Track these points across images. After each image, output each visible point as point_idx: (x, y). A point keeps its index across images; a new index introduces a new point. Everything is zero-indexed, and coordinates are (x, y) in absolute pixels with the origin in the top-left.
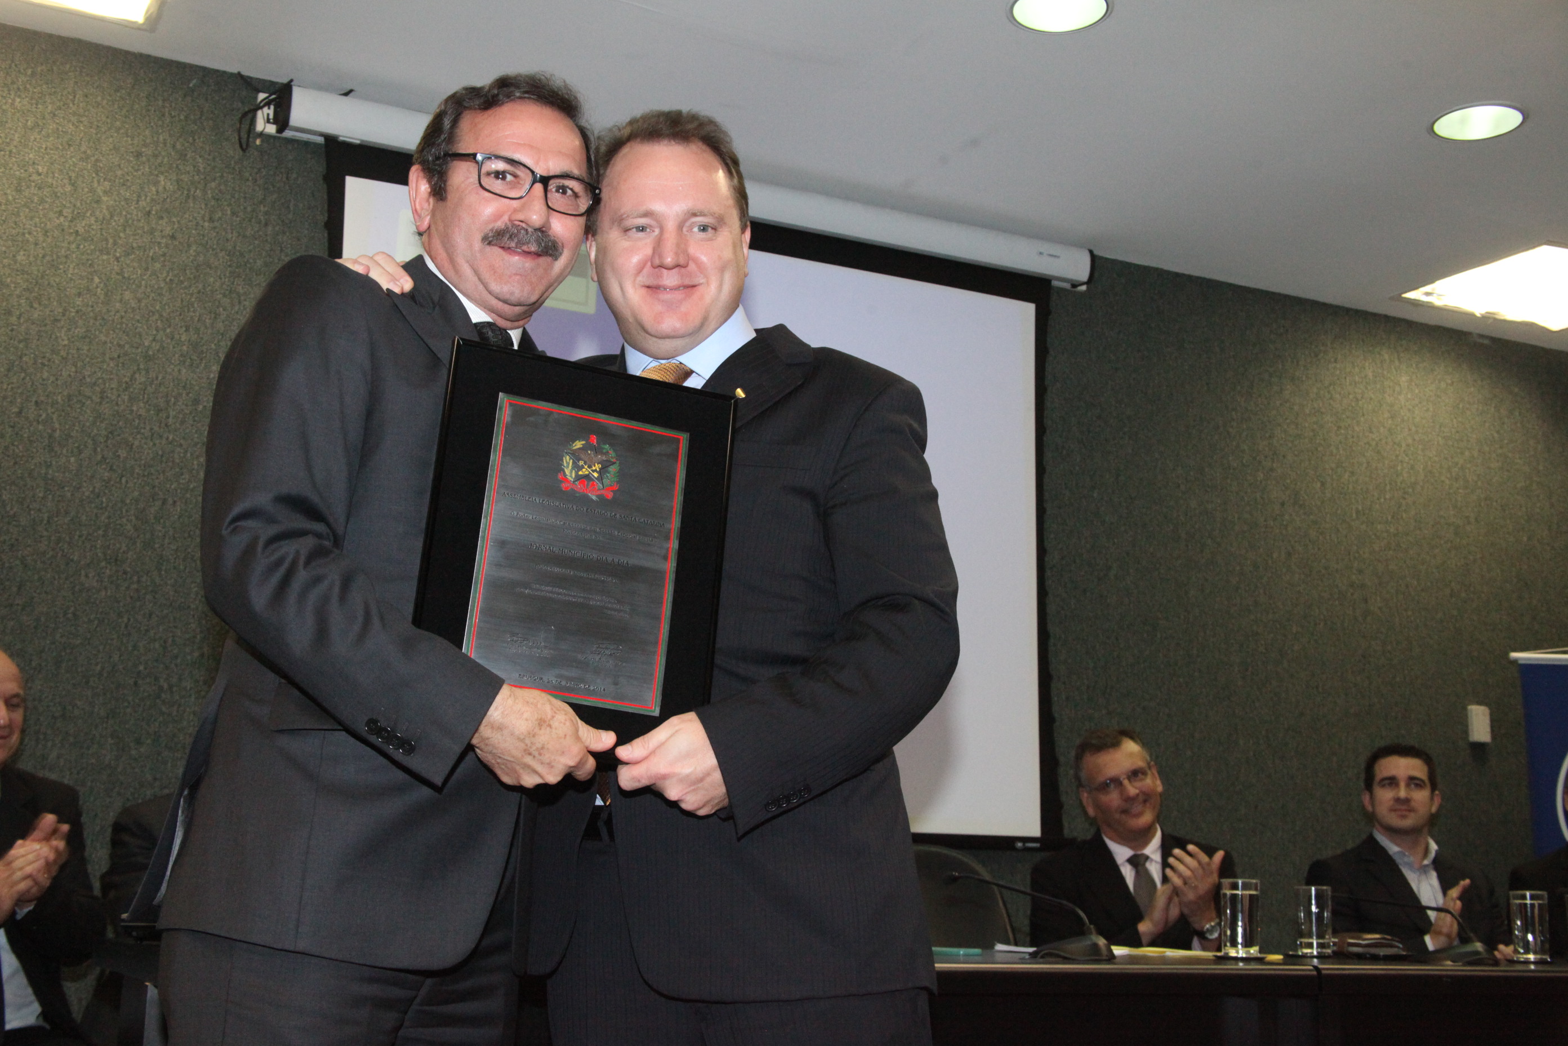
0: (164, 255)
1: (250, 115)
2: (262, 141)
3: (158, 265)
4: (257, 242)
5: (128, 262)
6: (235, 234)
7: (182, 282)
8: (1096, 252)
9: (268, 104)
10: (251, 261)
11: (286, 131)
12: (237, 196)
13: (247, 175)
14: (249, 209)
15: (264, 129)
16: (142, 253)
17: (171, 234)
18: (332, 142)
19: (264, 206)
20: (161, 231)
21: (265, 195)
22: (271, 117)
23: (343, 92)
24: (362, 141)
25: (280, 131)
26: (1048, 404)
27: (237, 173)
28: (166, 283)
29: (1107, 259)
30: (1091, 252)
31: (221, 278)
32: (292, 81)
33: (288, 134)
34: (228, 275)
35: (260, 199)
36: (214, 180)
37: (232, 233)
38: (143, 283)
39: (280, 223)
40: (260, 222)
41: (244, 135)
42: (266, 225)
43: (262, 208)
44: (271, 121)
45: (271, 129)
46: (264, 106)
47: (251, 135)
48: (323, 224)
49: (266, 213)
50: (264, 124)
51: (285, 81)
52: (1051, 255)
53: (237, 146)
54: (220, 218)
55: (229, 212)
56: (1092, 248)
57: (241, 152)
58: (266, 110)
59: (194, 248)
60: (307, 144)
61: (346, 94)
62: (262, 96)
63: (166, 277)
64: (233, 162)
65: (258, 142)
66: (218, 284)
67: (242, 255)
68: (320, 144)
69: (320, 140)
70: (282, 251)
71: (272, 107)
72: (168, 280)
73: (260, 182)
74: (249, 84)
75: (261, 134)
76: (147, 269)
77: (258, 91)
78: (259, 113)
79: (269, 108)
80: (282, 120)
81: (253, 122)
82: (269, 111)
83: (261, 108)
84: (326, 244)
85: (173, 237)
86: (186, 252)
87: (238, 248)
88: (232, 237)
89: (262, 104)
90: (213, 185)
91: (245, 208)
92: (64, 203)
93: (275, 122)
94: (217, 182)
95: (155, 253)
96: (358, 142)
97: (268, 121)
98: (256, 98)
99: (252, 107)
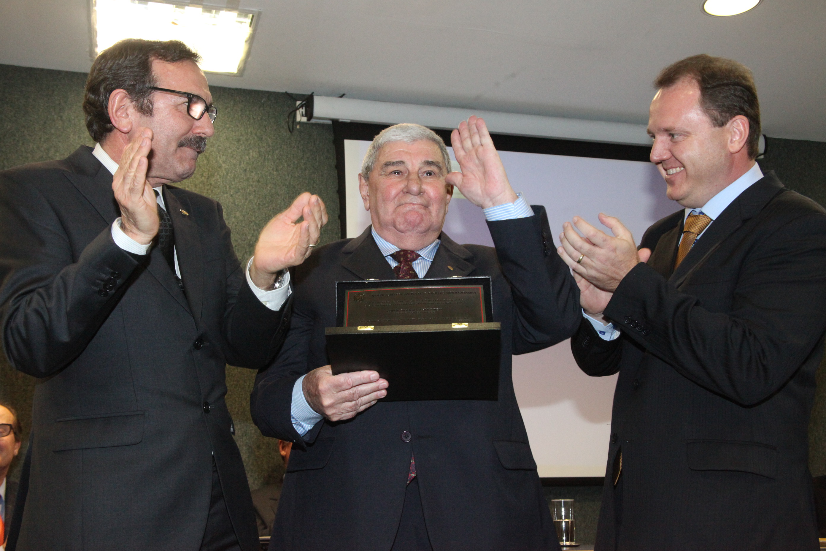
0: (255, 191)
1: (293, 113)
2: (300, 126)
3: (252, 197)
5: (237, 196)
6: (290, 176)
7: (265, 204)
8: (768, 137)
9: (301, 106)
10: (299, 189)
11: (312, 119)
12: (289, 157)
13: (294, 145)
14: (296, 162)
15: (301, 120)
16: (244, 191)
17: (257, 180)
18: (335, 123)
19: (304, 160)
20: (253, 179)
21: (303, 155)
22: (304, 113)
23: (340, 95)
24: (351, 120)
25: (309, 120)
27: (289, 144)
29: (775, 139)
30: (765, 136)
31: (284, 200)
32: (313, 93)
33: (313, 121)
34: (287, 198)
35: (301, 156)
36: (277, 149)
37: (288, 176)
38: (245, 207)
39: (312, 168)
40: (302, 169)
41: (290, 123)
42: (305, 170)
43: (302, 161)
44: (304, 115)
45: (304, 119)
46: (300, 108)
47: (294, 124)
48: (334, 166)
49: (305, 164)
50: (300, 117)
51: (310, 93)
53: (288, 130)
54: (282, 169)
55: (286, 165)
57: (290, 134)
58: (301, 110)
59: (269, 186)
60: (323, 126)
61: (342, 96)
62: (298, 103)
63: (257, 202)
64: (286, 139)
65: (298, 127)
66: (283, 203)
67: (294, 187)
68: (330, 124)
69: (330, 122)
70: (314, 182)
71: (304, 108)
72: (257, 204)
73: (301, 148)
74: (291, 97)
75: (300, 123)
76: (247, 199)
77: (296, 100)
78: (298, 112)
79: (302, 109)
80: (309, 114)
81: (295, 117)
82: (303, 110)
83: (298, 109)
84: (337, 177)
85: (259, 181)
86: (266, 188)
87: (291, 183)
88: (288, 178)
89: (299, 107)
90: (277, 152)
91: (294, 162)
92: (204, 169)
93: (306, 115)
94: (279, 150)
95: (250, 190)
96: (349, 121)
97: (303, 115)
98: (295, 104)
99: (294, 109)
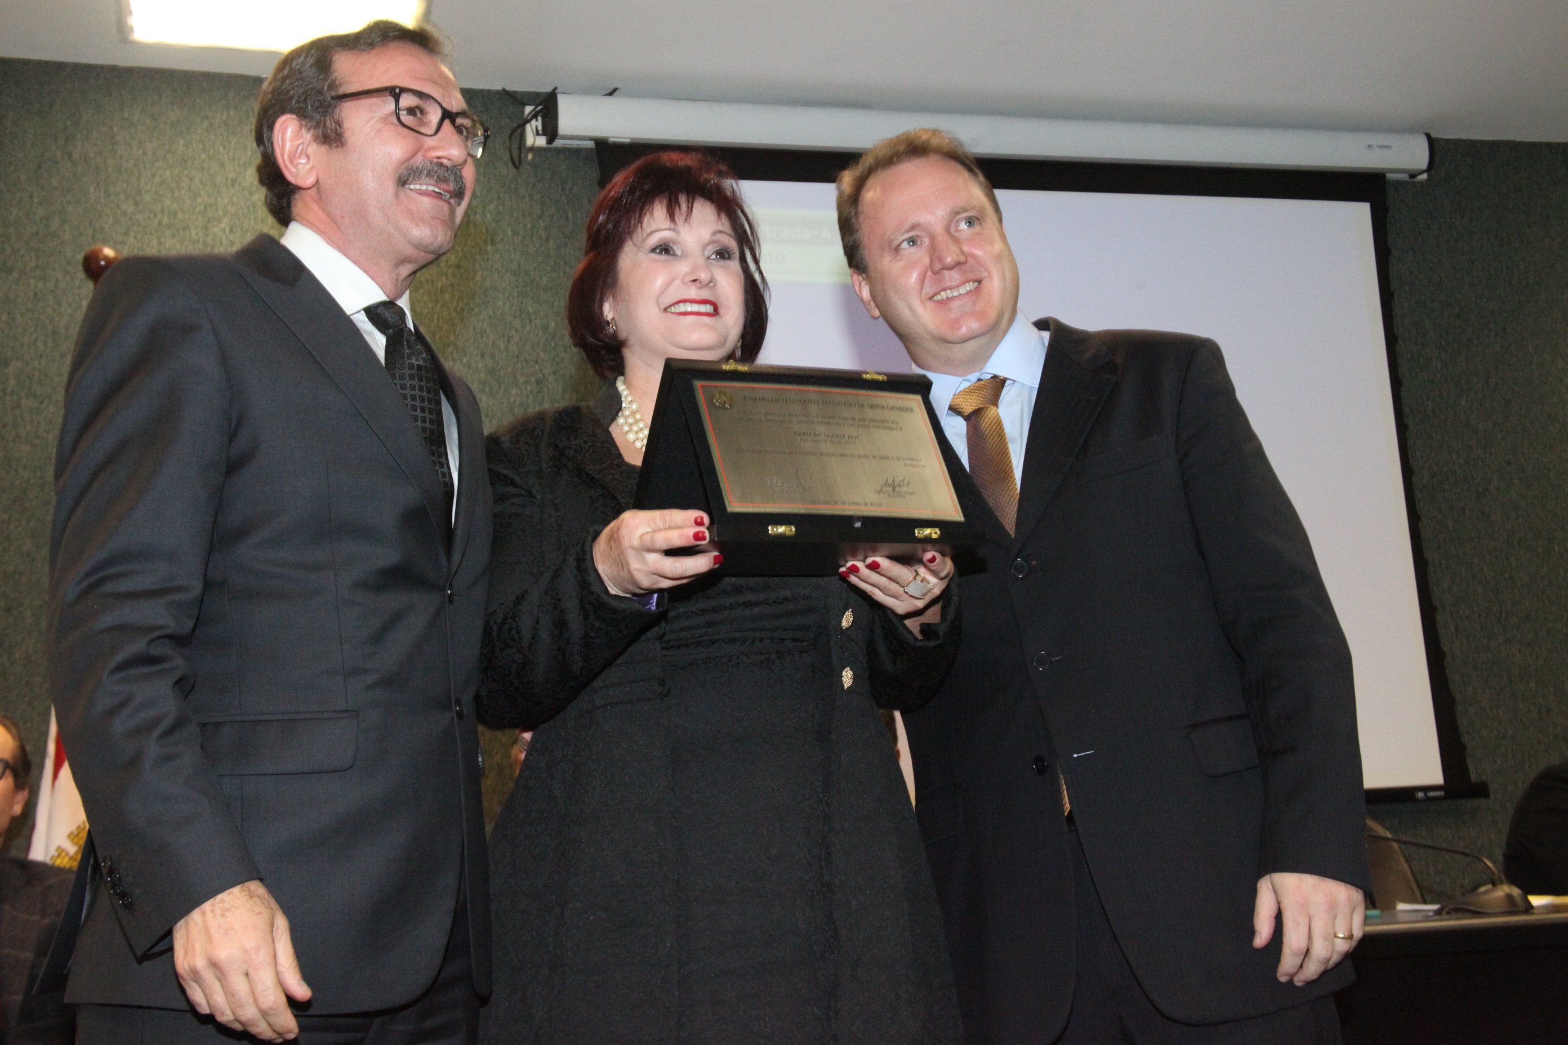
0: (452, 285)
1: (519, 131)
2: (534, 155)
3: (447, 296)
4: (540, 258)
5: (419, 297)
6: (518, 253)
7: (472, 310)
8: (1433, 135)
9: (535, 116)
10: (537, 278)
11: (556, 140)
12: (515, 215)
13: (523, 192)
14: (529, 226)
15: (534, 142)
16: (430, 286)
17: (456, 263)
18: (602, 145)
19: (543, 221)
21: (543, 210)
22: (540, 128)
23: (608, 92)
24: (632, 139)
25: (550, 141)
26: (1396, 310)
27: (513, 190)
28: (457, 313)
29: (1447, 141)
30: (1428, 136)
31: (509, 300)
32: (556, 88)
33: (558, 143)
34: (516, 295)
35: (538, 214)
36: (491, 202)
37: (515, 252)
38: (435, 316)
39: (561, 235)
40: (541, 238)
41: (515, 152)
42: (548, 239)
43: (541, 223)
44: (541, 132)
45: (542, 141)
46: (531, 119)
47: (522, 151)
49: (546, 228)
50: (534, 138)
51: (549, 90)
52: (1381, 147)
53: (510, 163)
54: (502, 240)
55: (510, 232)
56: (1427, 131)
57: (515, 170)
58: (534, 122)
59: (480, 273)
60: (577, 152)
61: (611, 94)
62: (528, 109)
63: (456, 307)
64: (507, 182)
65: (530, 157)
66: (507, 306)
67: (527, 273)
68: (591, 149)
69: (591, 144)
70: (566, 263)
71: (540, 119)
72: (459, 309)
73: (537, 197)
74: (513, 99)
75: (532, 149)
76: (437, 301)
77: (524, 105)
78: (528, 127)
79: (537, 120)
80: (550, 131)
81: (522, 137)
82: (537, 124)
83: (529, 121)
85: (458, 266)
86: (473, 279)
87: (522, 267)
88: (515, 258)
89: (529, 118)
90: (491, 207)
91: (525, 225)
93: (545, 133)
94: (495, 203)
95: (442, 285)
96: (628, 141)
97: (538, 133)
98: (523, 112)
99: (521, 122)
